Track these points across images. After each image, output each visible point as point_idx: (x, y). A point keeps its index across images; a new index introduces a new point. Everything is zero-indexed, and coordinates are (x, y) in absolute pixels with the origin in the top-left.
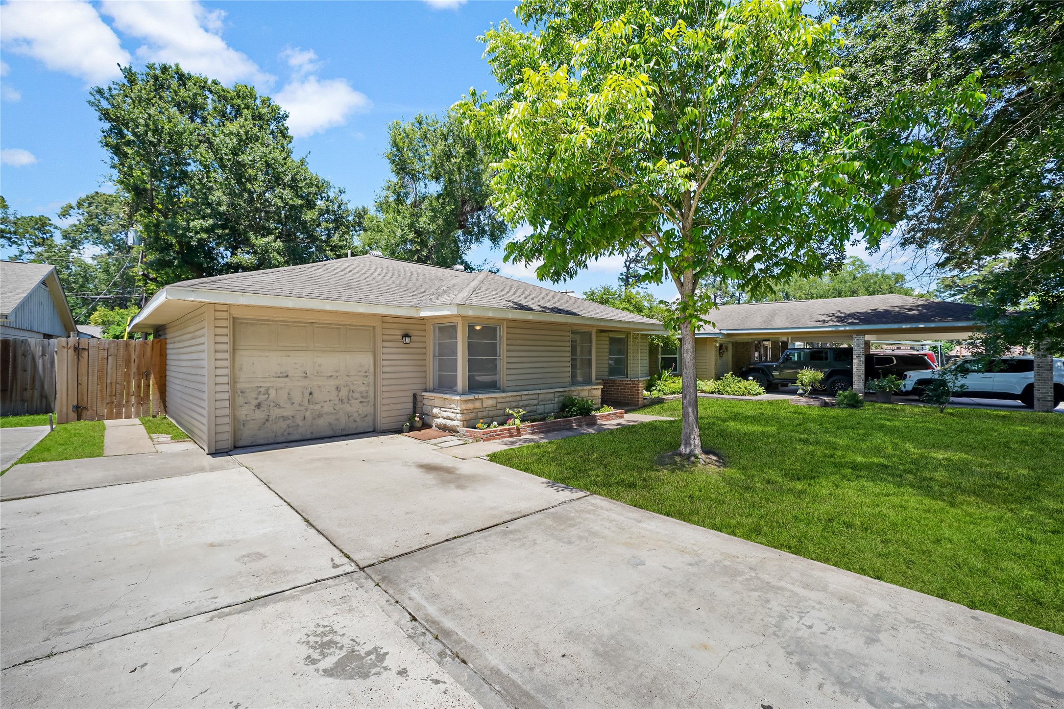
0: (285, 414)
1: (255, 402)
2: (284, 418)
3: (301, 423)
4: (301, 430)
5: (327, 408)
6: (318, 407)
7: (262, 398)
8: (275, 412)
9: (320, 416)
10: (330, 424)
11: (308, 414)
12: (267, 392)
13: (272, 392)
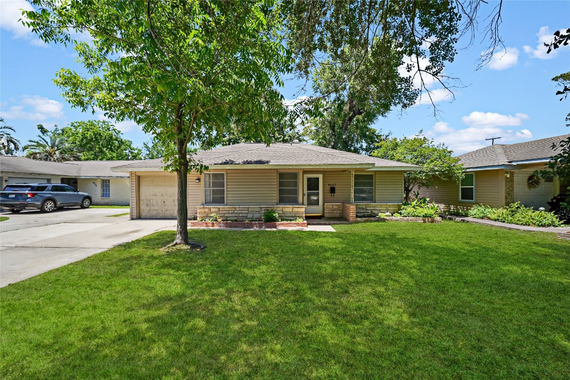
0: (155, 209)
1: (146, 204)
2: (155, 210)
3: (161, 212)
4: (161, 215)
5: (170, 208)
6: (166, 207)
7: (149, 202)
8: (153, 208)
9: (167, 210)
10: (171, 214)
11: (163, 209)
12: (150, 201)
13: (151, 201)
